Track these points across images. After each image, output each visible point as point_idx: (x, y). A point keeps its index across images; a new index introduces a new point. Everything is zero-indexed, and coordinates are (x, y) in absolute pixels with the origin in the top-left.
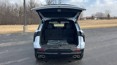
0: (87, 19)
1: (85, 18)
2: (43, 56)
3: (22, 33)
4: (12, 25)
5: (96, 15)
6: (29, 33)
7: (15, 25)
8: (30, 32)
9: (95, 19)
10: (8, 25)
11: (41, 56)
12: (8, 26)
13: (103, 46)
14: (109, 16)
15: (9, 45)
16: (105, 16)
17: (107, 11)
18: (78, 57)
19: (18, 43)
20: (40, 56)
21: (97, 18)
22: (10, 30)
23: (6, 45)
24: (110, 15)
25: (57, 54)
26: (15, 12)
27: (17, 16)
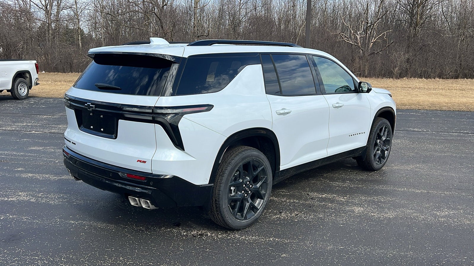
26: (347, 26)
27: (352, 40)
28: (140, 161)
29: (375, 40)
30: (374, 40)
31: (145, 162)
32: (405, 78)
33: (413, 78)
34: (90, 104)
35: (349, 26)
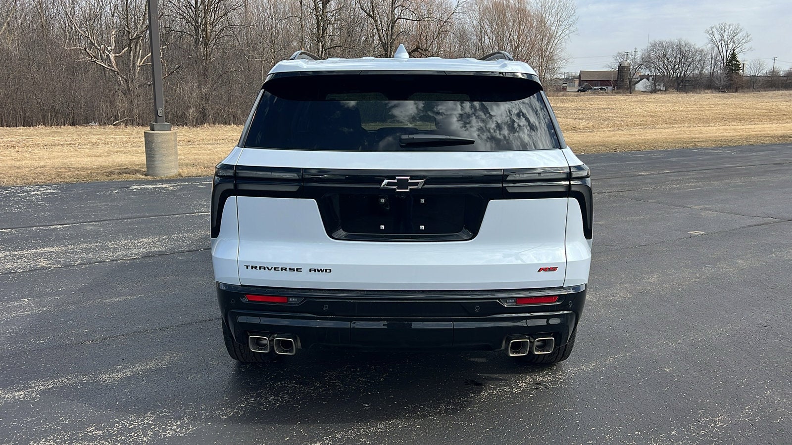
0: (584, 90)
1: (569, 80)
2: (287, 345)
3: (140, 182)
4: (71, 129)
5: (647, 61)
6: (189, 179)
7: (88, 129)
8: (194, 171)
9: (640, 86)
10: (41, 129)
11: (266, 340)
12: (40, 134)
13: (708, 270)
14: (732, 64)
15: (43, 263)
16: (707, 70)
17: (722, 30)
18: (540, 348)
19: (107, 249)
20: (257, 342)
21: (656, 79)
22: (57, 162)
23: (19, 265)
24: (740, 58)
25: (381, 325)
26: (86, 36)
27: (104, 61)
28: (545, 270)
29: (142, 63)
30: (140, 62)
31: (554, 269)
32: (205, 125)
33: (217, 125)
34: (409, 178)
35: (90, 36)
